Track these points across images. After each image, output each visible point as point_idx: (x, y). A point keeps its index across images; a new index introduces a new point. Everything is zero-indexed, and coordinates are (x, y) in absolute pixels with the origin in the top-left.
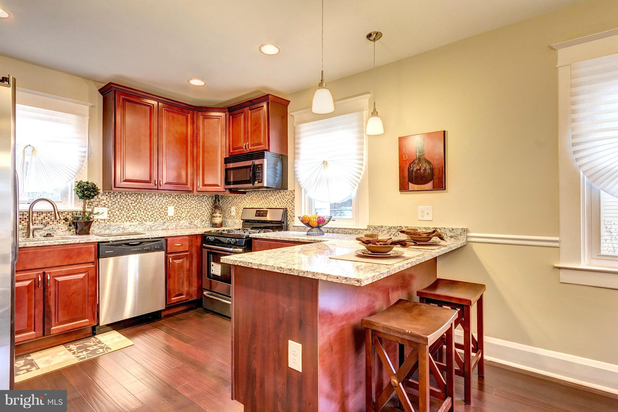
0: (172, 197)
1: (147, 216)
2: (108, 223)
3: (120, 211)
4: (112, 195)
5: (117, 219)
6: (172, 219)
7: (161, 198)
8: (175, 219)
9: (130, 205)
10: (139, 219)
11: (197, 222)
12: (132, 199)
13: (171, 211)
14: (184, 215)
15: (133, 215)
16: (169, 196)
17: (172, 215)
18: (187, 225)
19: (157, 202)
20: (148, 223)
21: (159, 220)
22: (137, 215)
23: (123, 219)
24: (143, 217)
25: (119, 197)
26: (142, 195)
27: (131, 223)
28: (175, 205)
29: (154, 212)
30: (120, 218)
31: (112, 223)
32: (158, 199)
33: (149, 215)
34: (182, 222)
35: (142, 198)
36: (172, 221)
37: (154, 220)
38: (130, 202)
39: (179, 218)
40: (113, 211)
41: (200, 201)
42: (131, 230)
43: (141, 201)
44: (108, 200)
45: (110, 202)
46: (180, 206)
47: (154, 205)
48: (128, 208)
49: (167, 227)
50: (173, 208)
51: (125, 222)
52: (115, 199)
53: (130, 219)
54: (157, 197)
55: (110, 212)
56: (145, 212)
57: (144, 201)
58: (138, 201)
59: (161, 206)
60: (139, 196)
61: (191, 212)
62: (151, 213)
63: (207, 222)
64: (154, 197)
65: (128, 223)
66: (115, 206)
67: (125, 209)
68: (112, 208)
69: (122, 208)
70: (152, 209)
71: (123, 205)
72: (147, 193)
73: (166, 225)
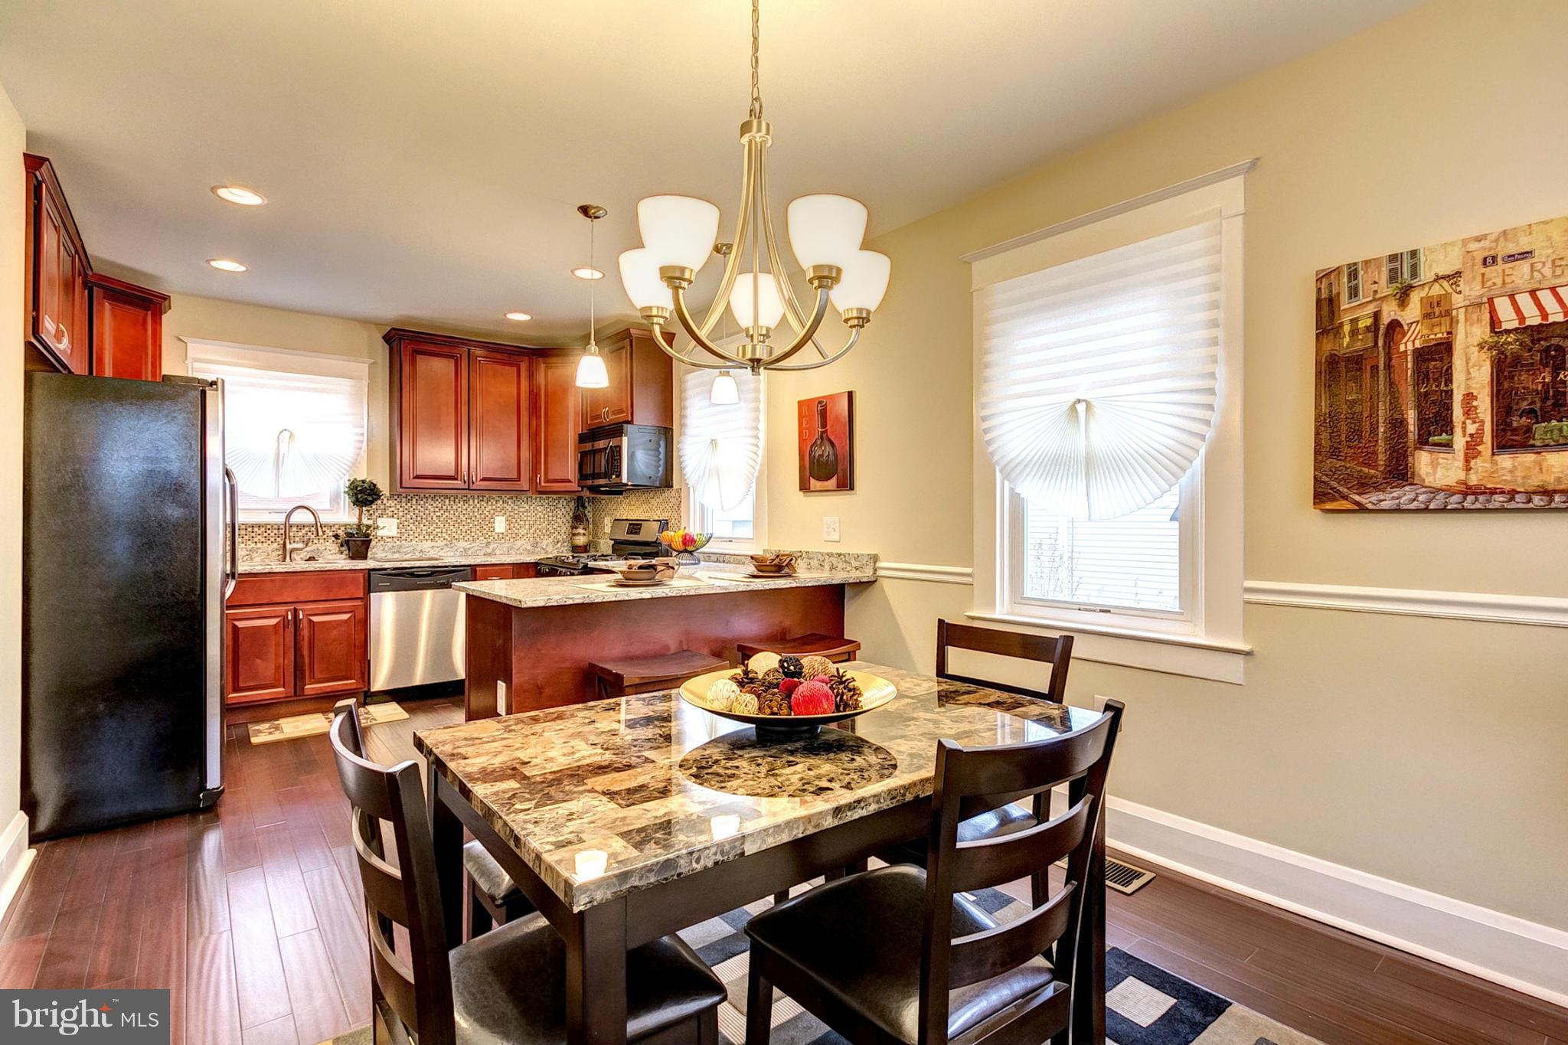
0: (501, 502)
1: (459, 532)
2: (398, 542)
3: (417, 523)
4: (404, 500)
5: (411, 537)
6: (502, 537)
7: (483, 503)
8: (507, 538)
9: (432, 514)
10: (447, 537)
11: (546, 542)
12: (435, 505)
13: (500, 524)
14: (523, 531)
15: (437, 530)
16: (497, 498)
17: (503, 530)
18: (529, 548)
19: (476, 510)
20: (462, 544)
21: (481, 538)
22: (444, 530)
23: (421, 537)
24: (454, 534)
25: (414, 501)
26: (452, 498)
27: (433, 544)
28: (508, 514)
29: (471, 525)
30: (416, 535)
31: (403, 542)
32: (478, 505)
33: (464, 530)
34: (519, 543)
35: (452, 503)
36: (503, 541)
37: (471, 539)
38: (432, 510)
39: (514, 536)
40: (406, 523)
41: (552, 508)
42: (432, 554)
43: (449, 507)
44: (398, 507)
45: (401, 509)
46: (516, 516)
47: (471, 514)
48: (429, 519)
49: (494, 550)
50: (503, 519)
51: (424, 542)
52: (409, 504)
53: (431, 536)
54: (476, 501)
55: (401, 526)
56: (457, 525)
57: (454, 507)
58: (445, 507)
59: (483, 516)
60: (447, 501)
61: (536, 527)
62: (466, 527)
63: (565, 544)
64: (471, 501)
65: (430, 544)
66: (409, 516)
67: (424, 521)
68: (404, 519)
69: (419, 519)
70: (469, 521)
71: (422, 514)
72: (459, 496)
73: (491, 547)
